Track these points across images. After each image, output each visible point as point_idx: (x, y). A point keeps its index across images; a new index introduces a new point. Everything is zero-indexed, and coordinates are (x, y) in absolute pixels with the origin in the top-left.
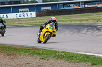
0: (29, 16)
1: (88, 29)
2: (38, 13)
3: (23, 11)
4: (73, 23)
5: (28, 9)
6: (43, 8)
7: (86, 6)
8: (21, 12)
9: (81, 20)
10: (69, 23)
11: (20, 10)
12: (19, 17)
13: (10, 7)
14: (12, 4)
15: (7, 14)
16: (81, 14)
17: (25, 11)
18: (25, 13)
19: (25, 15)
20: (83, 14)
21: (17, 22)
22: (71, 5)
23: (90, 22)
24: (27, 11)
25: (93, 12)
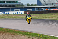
0: (20, 13)
1: (53, 23)
2: (25, 12)
3: (16, 11)
4: (44, 18)
5: (19, 10)
6: (27, 10)
7: (51, 9)
8: (15, 11)
9: (49, 17)
10: (42, 18)
11: (15, 10)
12: (14, 14)
13: (10, 8)
14: (11, 6)
15: (8, 12)
16: (48, 14)
17: (18, 11)
18: (18, 12)
19: (18, 13)
20: (49, 14)
21: (14, 17)
22: (42, 9)
23: (54, 18)
24: (19, 11)
25: (55, 13)
